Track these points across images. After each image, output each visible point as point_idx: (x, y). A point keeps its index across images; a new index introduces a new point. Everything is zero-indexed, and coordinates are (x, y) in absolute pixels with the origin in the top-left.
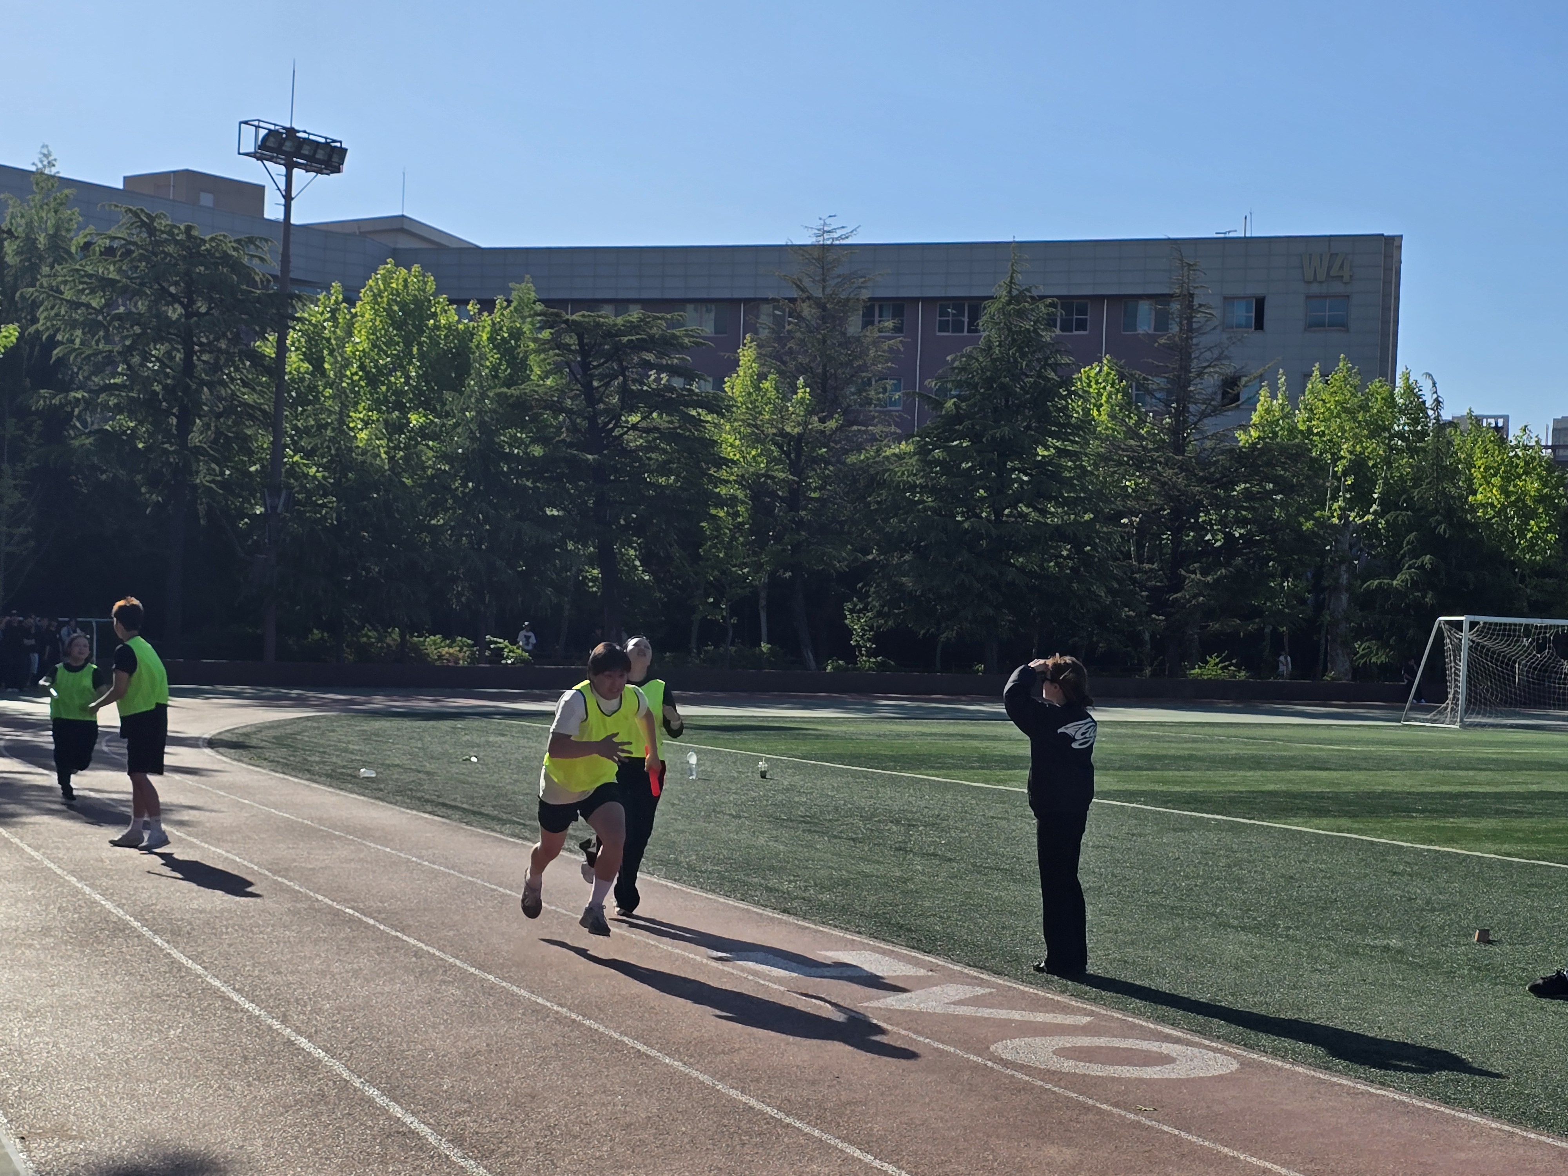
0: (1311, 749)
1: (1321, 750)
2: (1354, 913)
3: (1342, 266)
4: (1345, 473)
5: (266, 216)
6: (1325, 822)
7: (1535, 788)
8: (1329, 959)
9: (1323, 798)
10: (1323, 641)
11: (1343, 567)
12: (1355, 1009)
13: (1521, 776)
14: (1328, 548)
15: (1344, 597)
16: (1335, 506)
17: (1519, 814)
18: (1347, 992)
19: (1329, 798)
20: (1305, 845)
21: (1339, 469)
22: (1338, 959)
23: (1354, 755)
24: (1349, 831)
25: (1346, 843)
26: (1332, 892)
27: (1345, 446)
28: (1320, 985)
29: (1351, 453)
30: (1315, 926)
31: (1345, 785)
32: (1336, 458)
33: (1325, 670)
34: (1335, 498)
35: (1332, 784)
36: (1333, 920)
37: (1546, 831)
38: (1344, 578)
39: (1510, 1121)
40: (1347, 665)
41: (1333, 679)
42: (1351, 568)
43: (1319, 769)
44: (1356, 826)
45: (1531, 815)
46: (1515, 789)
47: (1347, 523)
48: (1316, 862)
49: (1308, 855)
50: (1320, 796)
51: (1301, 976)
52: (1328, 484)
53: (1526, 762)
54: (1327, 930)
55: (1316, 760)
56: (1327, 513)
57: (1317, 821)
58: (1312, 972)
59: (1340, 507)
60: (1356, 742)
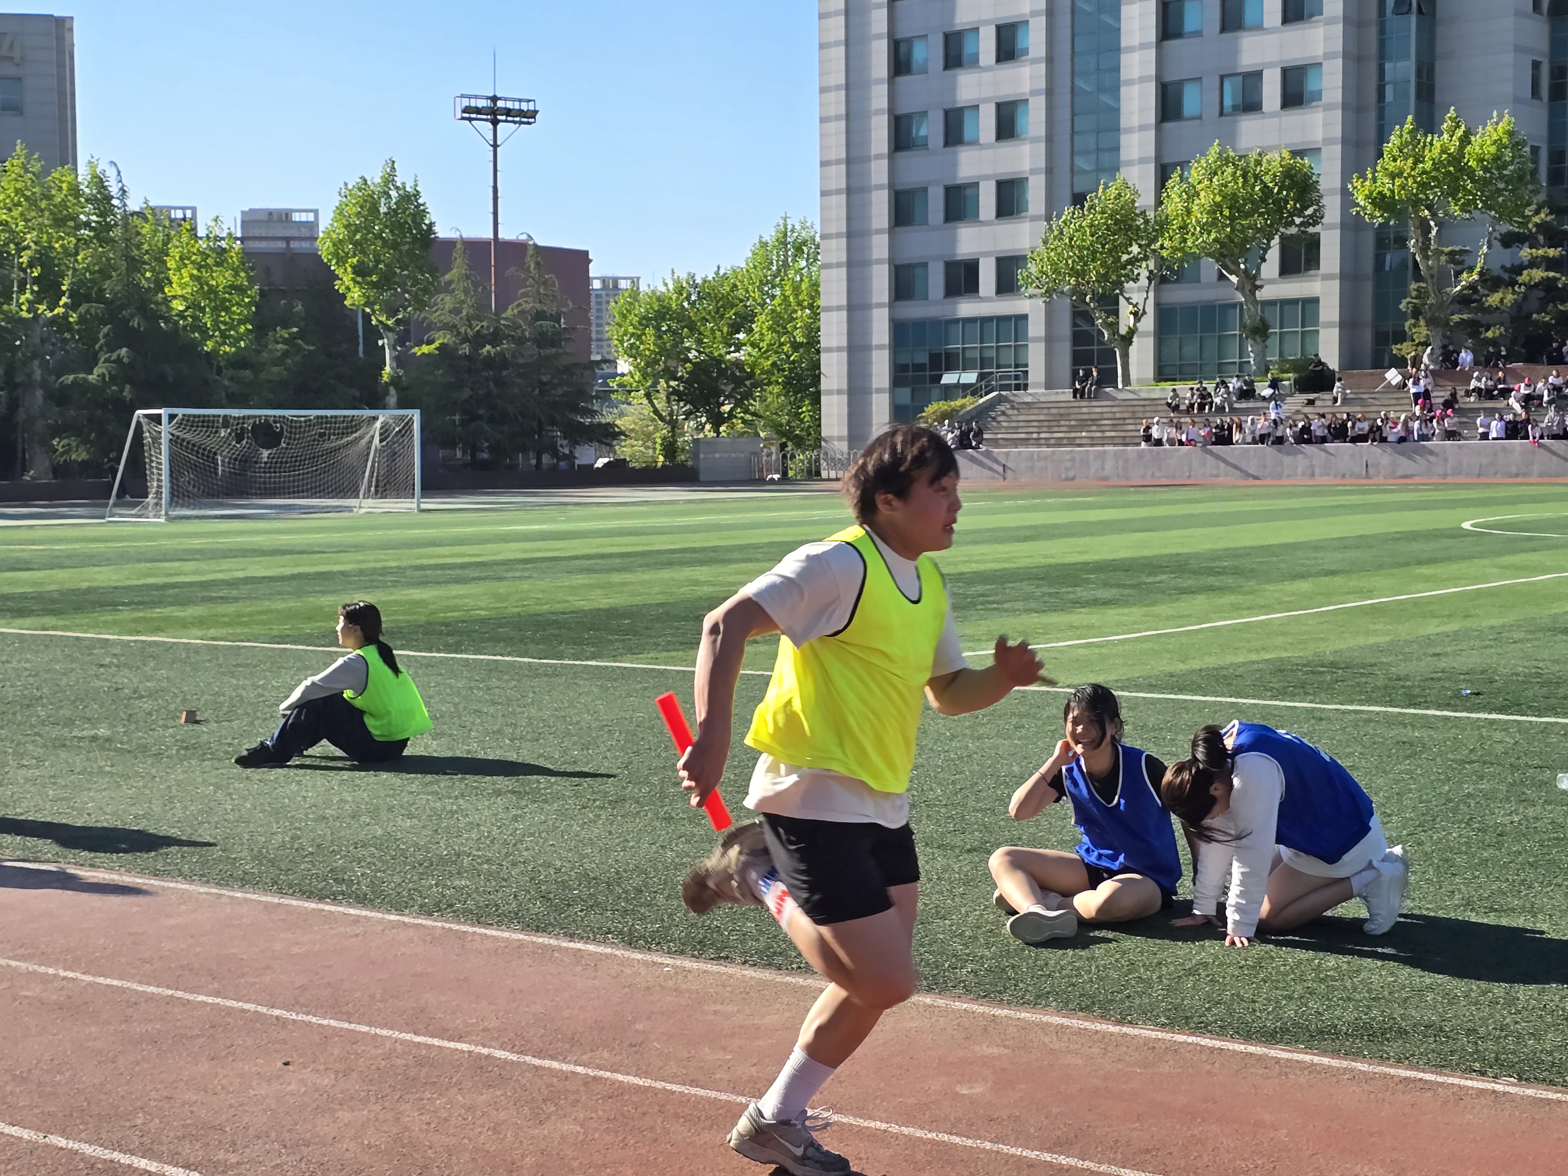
0: (12, 550)
1: (23, 550)
2: (61, 707)
3: (11, 47)
4: (31, 265)
6: (28, 621)
7: (240, 574)
8: (35, 754)
9: (26, 598)
10: (20, 440)
11: (36, 363)
12: (63, 799)
13: (226, 564)
14: (18, 343)
15: (39, 393)
16: (23, 299)
17: (224, 600)
18: (54, 784)
19: (32, 598)
20: (9, 645)
21: (24, 260)
22: (45, 753)
23: (57, 553)
24: (54, 628)
25: (51, 641)
26: (37, 689)
27: (28, 236)
28: (27, 780)
29: (36, 243)
30: (20, 724)
31: (50, 584)
32: (20, 249)
33: (25, 470)
34: (22, 290)
35: (35, 583)
36: (38, 716)
37: (250, 615)
38: (38, 374)
39: (218, 884)
40: (47, 464)
41: (32, 478)
42: (44, 364)
43: (21, 570)
44: (61, 623)
45: (236, 599)
46: (221, 576)
47: (36, 317)
48: (19, 662)
49: (11, 655)
50: (24, 597)
51: (7, 773)
52: (14, 276)
53: (231, 551)
54: (33, 726)
55: (18, 561)
56: (14, 307)
57: (20, 621)
58: (18, 768)
59: (28, 301)
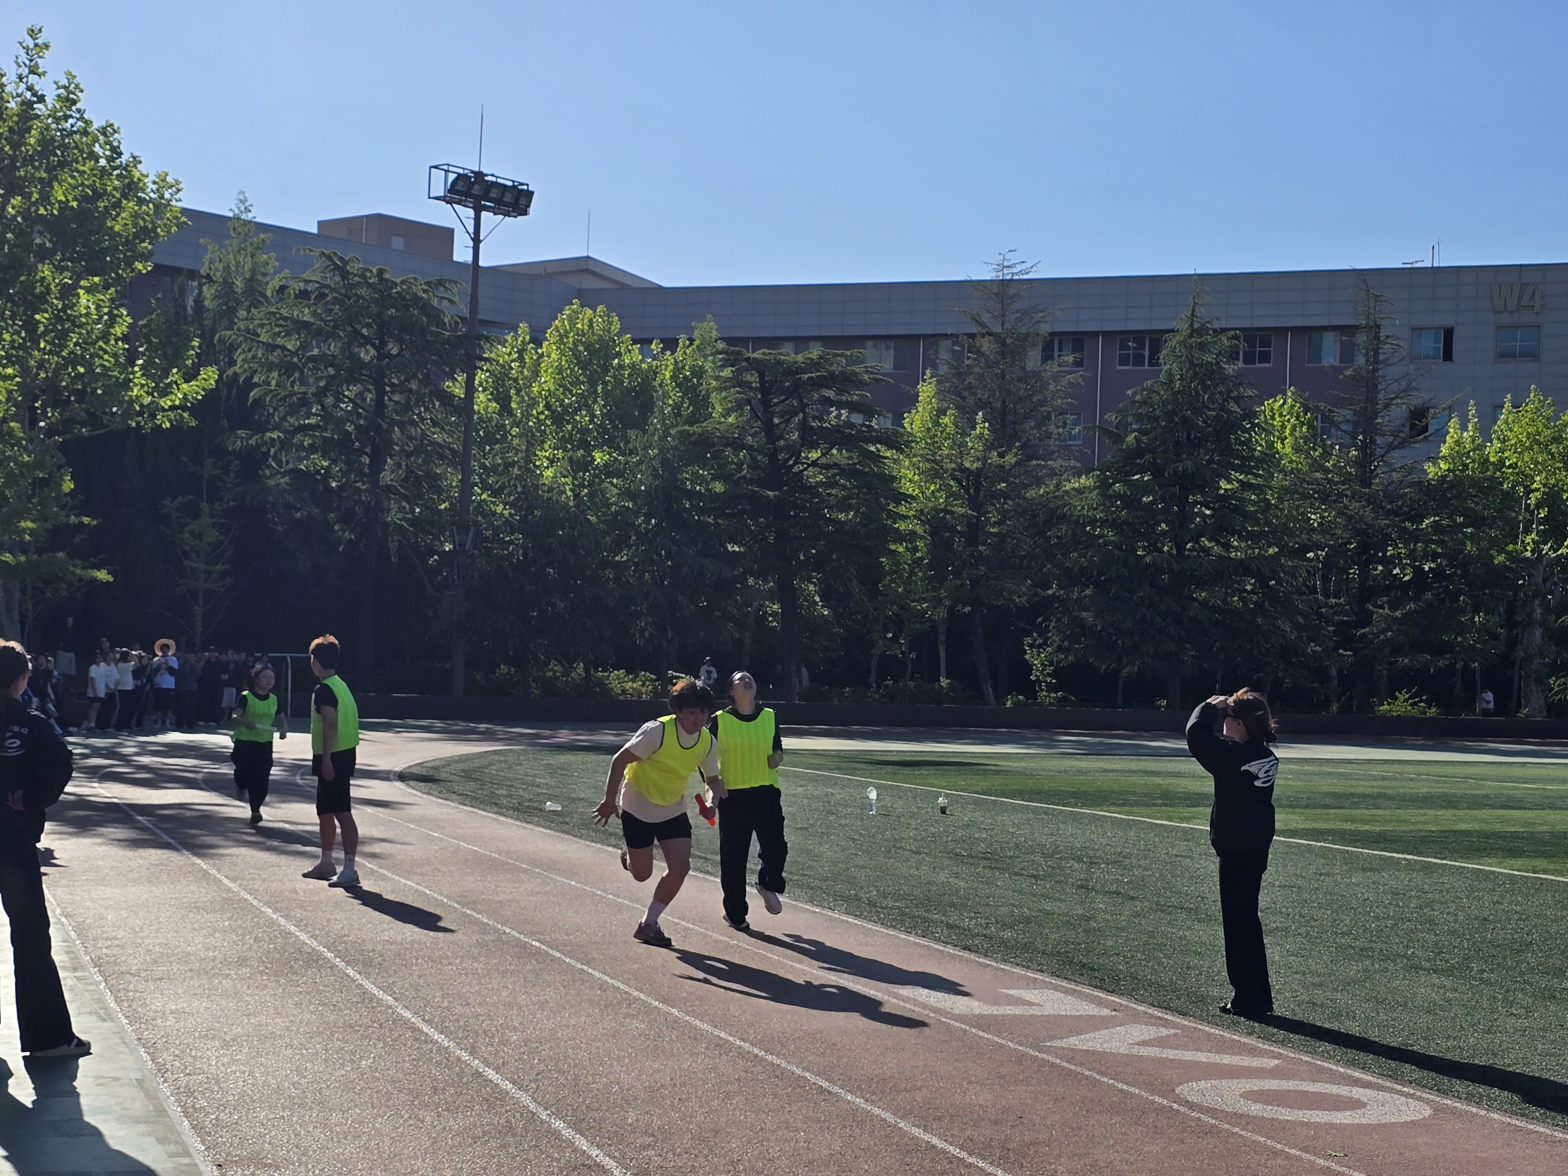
0: (1505, 788)
1: (1515, 788)
2: (1551, 956)
3: (1533, 296)
4: (1538, 506)
5: (455, 258)
6: (1519, 862)
8: (1525, 1003)
9: (1518, 838)
10: (1516, 678)
11: (1537, 602)
12: (1552, 1055)
14: (1521, 582)
15: (1538, 632)
16: (1528, 539)
18: (1543, 1037)
19: (1523, 838)
20: (1500, 886)
21: (1532, 501)
22: (1533, 1003)
23: (1549, 794)
24: (1545, 872)
25: (1542, 884)
26: (1528, 934)
27: (1538, 478)
28: (1516, 1030)
29: (1544, 485)
30: (1511, 969)
31: (1541, 825)
32: (1528, 491)
33: (1519, 707)
34: (1527, 531)
35: (1526, 823)
36: (1528, 964)
38: (1538, 613)
40: (1542, 701)
41: (1526, 716)
42: (1545, 603)
43: (1513, 808)
44: (1552, 866)
47: (1541, 557)
48: (1510, 903)
49: (1503, 897)
50: (1515, 836)
51: (1496, 1020)
52: (1521, 518)
54: (1522, 973)
55: (1510, 798)
56: (1519, 547)
57: (1511, 862)
58: (1507, 1016)
59: (1533, 540)
60: (1552, 780)
